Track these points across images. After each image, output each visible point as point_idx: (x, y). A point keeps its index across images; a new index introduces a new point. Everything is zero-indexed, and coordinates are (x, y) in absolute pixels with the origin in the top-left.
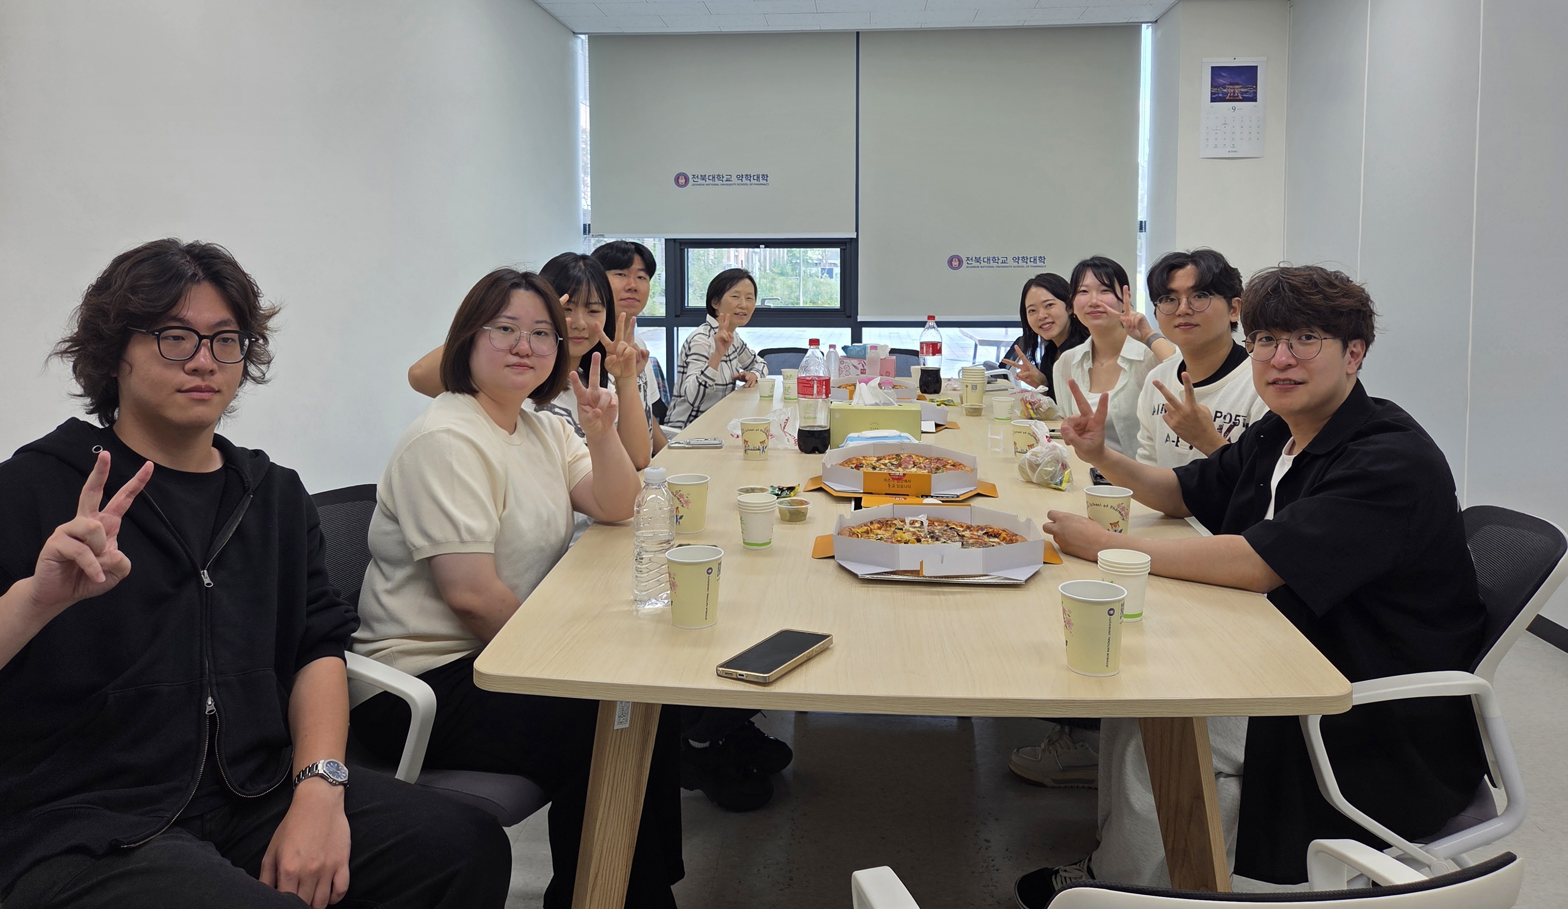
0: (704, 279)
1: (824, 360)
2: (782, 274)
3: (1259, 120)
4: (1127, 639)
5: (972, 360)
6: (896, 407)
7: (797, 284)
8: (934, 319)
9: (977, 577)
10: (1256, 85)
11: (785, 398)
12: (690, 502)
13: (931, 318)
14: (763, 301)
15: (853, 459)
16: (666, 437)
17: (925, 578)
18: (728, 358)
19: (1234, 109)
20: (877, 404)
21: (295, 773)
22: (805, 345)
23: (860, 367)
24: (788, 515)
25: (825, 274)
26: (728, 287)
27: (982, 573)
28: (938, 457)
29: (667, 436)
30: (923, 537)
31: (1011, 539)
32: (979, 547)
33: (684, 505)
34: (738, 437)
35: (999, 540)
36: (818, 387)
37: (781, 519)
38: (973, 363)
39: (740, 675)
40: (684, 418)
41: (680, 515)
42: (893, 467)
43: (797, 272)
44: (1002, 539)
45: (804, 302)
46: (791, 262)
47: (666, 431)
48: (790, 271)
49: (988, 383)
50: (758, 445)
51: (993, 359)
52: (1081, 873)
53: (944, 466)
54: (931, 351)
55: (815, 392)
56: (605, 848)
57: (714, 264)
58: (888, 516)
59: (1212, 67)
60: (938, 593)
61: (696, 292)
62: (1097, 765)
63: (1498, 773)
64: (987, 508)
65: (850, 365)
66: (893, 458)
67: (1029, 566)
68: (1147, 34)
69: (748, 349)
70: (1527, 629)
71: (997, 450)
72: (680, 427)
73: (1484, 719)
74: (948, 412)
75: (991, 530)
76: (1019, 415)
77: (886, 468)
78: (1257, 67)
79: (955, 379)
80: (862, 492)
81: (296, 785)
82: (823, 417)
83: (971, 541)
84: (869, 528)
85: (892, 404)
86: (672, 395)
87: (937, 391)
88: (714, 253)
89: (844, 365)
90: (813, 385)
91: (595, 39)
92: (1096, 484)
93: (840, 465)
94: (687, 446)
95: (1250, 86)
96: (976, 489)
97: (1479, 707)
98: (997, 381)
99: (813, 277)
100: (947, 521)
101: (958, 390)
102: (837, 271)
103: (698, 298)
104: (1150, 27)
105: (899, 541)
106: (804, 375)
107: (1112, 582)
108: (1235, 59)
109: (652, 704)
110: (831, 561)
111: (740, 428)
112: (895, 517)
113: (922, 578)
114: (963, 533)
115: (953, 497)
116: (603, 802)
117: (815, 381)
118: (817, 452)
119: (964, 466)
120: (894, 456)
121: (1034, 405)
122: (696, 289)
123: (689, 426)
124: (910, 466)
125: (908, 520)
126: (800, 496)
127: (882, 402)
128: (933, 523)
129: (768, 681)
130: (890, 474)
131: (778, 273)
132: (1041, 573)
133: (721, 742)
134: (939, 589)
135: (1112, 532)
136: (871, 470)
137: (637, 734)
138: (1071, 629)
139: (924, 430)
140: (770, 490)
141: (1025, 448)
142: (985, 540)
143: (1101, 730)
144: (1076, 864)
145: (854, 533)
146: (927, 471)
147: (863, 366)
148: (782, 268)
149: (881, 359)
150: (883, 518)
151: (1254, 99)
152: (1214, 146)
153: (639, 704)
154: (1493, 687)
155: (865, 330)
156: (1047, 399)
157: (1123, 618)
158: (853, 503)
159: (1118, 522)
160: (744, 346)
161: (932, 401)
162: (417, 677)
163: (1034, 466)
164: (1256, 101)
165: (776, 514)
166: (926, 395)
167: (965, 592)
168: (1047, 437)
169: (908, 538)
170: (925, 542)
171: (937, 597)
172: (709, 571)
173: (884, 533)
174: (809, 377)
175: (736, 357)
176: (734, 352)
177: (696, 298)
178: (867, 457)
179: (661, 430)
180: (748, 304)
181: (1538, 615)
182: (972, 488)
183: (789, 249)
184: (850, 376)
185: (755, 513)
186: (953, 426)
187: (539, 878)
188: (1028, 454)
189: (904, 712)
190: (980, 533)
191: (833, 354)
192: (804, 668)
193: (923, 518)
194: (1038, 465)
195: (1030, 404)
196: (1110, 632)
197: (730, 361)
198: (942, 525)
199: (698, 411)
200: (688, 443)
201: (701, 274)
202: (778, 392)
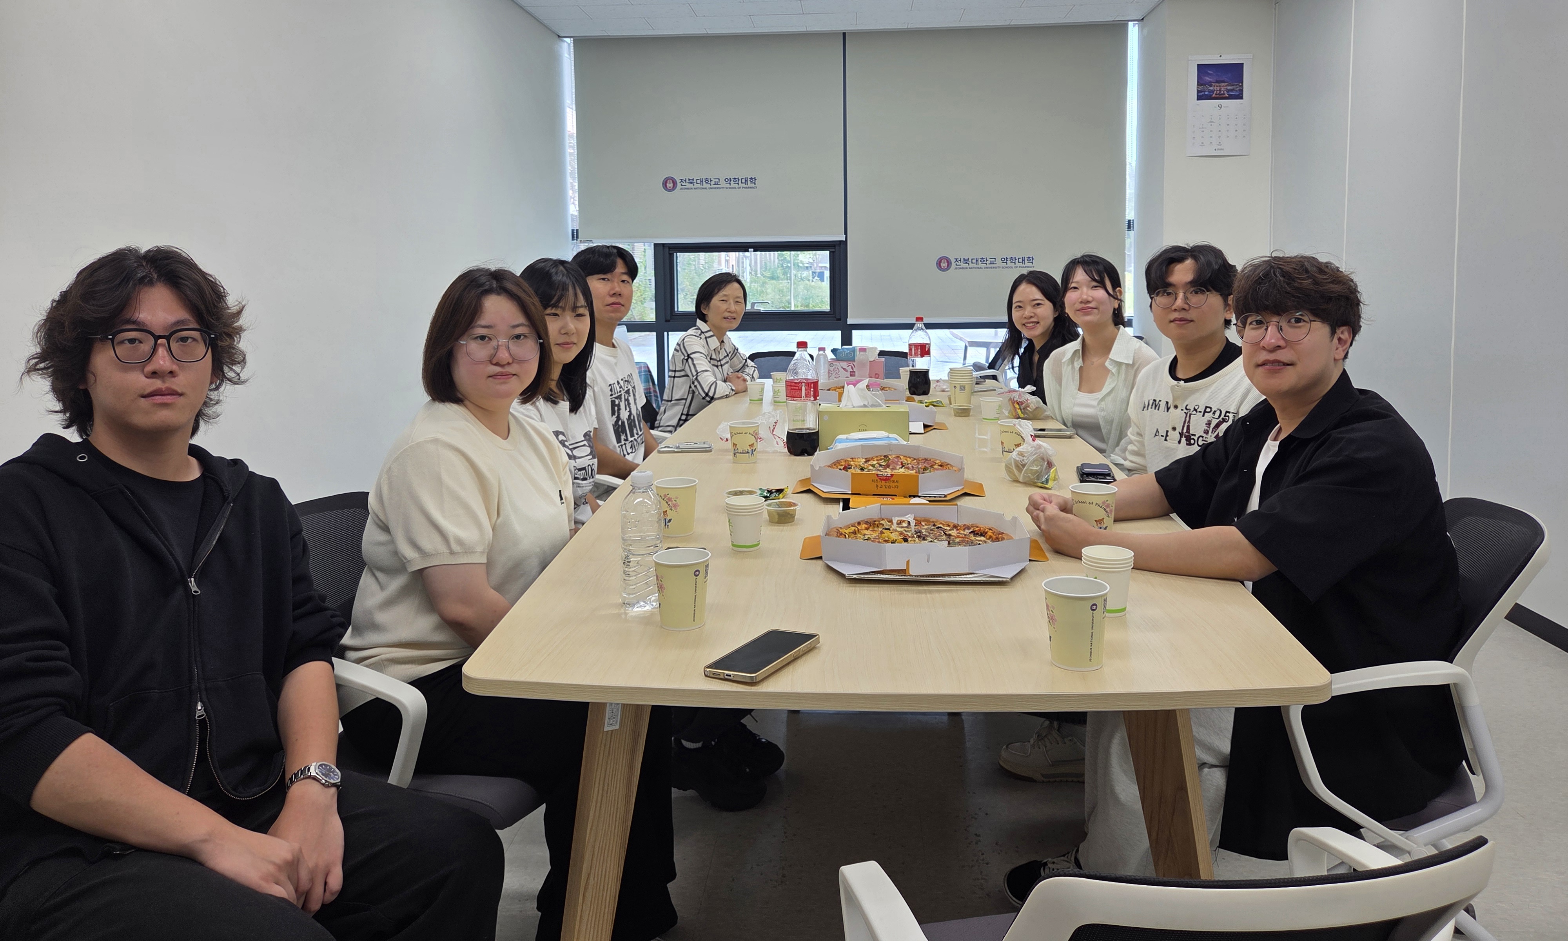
0: (694, 284)
1: (813, 364)
2: (772, 278)
3: (1244, 118)
4: (1110, 634)
5: (962, 361)
6: (884, 408)
7: (788, 288)
8: (922, 321)
9: (963, 575)
10: (1242, 83)
11: (775, 402)
12: (679, 506)
13: (919, 319)
14: (753, 304)
15: (842, 461)
16: (656, 442)
17: (911, 578)
18: (719, 363)
19: (1220, 107)
20: (865, 406)
21: (288, 777)
22: (793, 348)
23: (850, 369)
24: (777, 517)
25: (816, 278)
26: (716, 291)
27: (968, 572)
28: (926, 457)
29: (658, 441)
30: (910, 537)
31: (998, 537)
32: (965, 546)
33: (673, 509)
34: (727, 440)
35: (985, 539)
36: (806, 390)
37: (770, 521)
38: (964, 364)
39: (727, 675)
40: (674, 422)
41: (668, 518)
42: (881, 468)
43: (789, 275)
44: (988, 537)
45: (795, 305)
46: (782, 266)
47: (655, 435)
48: (781, 275)
49: (977, 384)
50: (747, 448)
51: (983, 361)
52: (1068, 865)
53: (932, 466)
54: (919, 353)
55: (803, 394)
56: (596, 849)
57: (705, 268)
58: (875, 516)
59: (1198, 65)
60: (925, 592)
61: (687, 297)
62: (1084, 759)
63: (1476, 757)
64: (974, 507)
65: (839, 368)
66: (881, 459)
67: (1015, 563)
68: (1133, 32)
69: (739, 354)
70: (1505, 618)
71: (985, 450)
72: (670, 432)
73: (1463, 708)
74: (936, 412)
75: (977, 529)
76: (1007, 414)
77: (874, 469)
78: (1242, 64)
79: (944, 380)
80: (850, 493)
81: (289, 788)
82: (811, 419)
83: (958, 540)
84: (857, 529)
85: (880, 406)
86: (662, 400)
87: (926, 392)
88: (705, 258)
89: (834, 367)
90: (801, 387)
91: (581, 43)
92: (1082, 481)
93: (829, 466)
94: (676, 450)
95: (1236, 84)
96: (963, 488)
97: (1459, 698)
98: (985, 381)
99: (803, 280)
100: (934, 520)
101: (947, 391)
102: (827, 274)
103: (689, 303)
104: (1137, 25)
105: (886, 541)
106: (792, 378)
107: (1096, 578)
108: (1221, 56)
109: (642, 705)
110: (819, 562)
111: (729, 432)
112: (882, 517)
113: (909, 577)
114: (950, 532)
115: (940, 497)
116: (594, 804)
117: (803, 384)
118: (806, 455)
119: (952, 466)
120: (883, 457)
121: (1022, 404)
122: (687, 294)
123: (679, 430)
124: (898, 467)
125: (895, 520)
126: (789, 498)
127: (870, 404)
128: (920, 523)
129: (755, 681)
130: (877, 475)
131: (769, 277)
132: (1027, 571)
133: (713, 743)
134: (925, 588)
135: (1096, 529)
136: (859, 471)
137: (627, 735)
138: (1054, 624)
139: (913, 431)
140: (759, 492)
141: (1012, 447)
142: (972, 539)
143: (1087, 724)
144: (1064, 856)
145: (841, 534)
146: (915, 471)
147: (852, 368)
148: (773, 272)
149: (870, 361)
150: (871, 519)
151: (1240, 96)
152: (1201, 144)
153: (628, 706)
154: (1471, 677)
155: (855, 333)
156: (1035, 399)
157: (1105, 613)
158: (841, 504)
159: (1103, 519)
160: (736, 351)
161: (921, 402)
162: (409, 683)
163: (1020, 466)
164: (1242, 98)
165: (764, 516)
166: (914, 396)
167: (951, 590)
168: (1031, 436)
169: (895, 538)
170: (912, 542)
171: (923, 595)
172: (696, 573)
173: (872, 533)
174: (797, 380)
175: (727, 362)
176: (725, 357)
177: (686, 303)
178: (855, 458)
179: (651, 435)
180: (737, 308)
181: (1516, 604)
182: (959, 488)
183: (779, 252)
184: (840, 379)
185: (743, 515)
186: (940, 427)
187: (534, 879)
188: (1015, 453)
189: (890, 709)
190: (967, 532)
191: (822, 356)
192: (791, 667)
193: (910, 518)
194: (1024, 466)
195: (1018, 403)
196: (1092, 627)
197: (721, 366)
198: (929, 525)
199: (687, 415)
200: (678, 447)
201: (693, 278)
202: (768, 395)
